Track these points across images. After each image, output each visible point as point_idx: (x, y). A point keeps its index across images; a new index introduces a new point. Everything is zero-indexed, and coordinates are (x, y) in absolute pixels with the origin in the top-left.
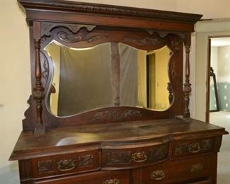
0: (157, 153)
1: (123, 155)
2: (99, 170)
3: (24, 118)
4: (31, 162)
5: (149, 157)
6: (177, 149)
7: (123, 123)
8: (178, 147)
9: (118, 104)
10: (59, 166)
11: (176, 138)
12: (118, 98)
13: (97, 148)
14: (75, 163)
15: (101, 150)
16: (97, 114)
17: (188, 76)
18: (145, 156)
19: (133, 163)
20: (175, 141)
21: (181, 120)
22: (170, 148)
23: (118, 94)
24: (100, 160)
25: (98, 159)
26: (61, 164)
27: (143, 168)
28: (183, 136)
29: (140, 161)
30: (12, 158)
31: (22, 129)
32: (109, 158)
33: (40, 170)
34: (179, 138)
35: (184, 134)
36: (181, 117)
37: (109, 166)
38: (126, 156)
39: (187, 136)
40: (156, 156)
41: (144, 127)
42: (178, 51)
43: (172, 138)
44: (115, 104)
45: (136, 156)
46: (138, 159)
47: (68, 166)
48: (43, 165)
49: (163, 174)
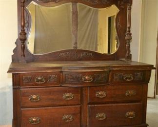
0: (100, 78)
1: (76, 77)
2: (61, 86)
3: (13, 54)
4: (19, 76)
5: (94, 80)
6: (115, 77)
8: (116, 75)
9: (76, 48)
10: (36, 80)
11: (114, 69)
12: (76, 43)
13: (59, 70)
14: (45, 79)
15: (62, 72)
17: (129, 28)
18: (91, 79)
19: (83, 83)
20: (114, 71)
21: (123, 61)
22: (110, 76)
23: (76, 40)
24: (61, 79)
26: (37, 79)
27: (90, 87)
29: (87, 81)
30: (9, 72)
31: (11, 61)
32: (67, 78)
33: (24, 81)
37: (67, 84)
38: (78, 78)
40: (99, 80)
41: (93, 63)
42: (123, 9)
43: (111, 69)
44: (74, 47)
45: (85, 78)
47: (41, 81)
48: (27, 78)
49: (105, 94)
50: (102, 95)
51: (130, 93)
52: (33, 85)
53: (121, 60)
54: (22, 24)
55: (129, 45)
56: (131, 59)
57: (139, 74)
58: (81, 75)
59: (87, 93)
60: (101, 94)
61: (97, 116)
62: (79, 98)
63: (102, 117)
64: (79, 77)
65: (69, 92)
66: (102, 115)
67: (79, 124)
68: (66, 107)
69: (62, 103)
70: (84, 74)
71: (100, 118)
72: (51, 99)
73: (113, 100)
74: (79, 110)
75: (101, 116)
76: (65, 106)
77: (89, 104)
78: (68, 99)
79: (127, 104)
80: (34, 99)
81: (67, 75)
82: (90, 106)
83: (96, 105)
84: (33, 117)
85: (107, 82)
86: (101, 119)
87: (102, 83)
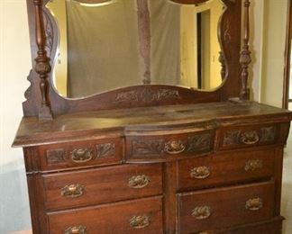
1: (153, 145)
2: (123, 164)
3: (25, 100)
4: (38, 151)
5: (187, 148)
6: (226, 139)
7: (155, 108)
8: (227, 136)
9: (149, 82)
10: (72, 157)
11: (224, 125)
12: (148, 73)
13: (119, 134)
14: (92, 153)
15: (125, 137)
16: (120, 96)
17: (246, 41)
18: (182, 146)
20: (223, 127)
21: (236, 103)
22: (216, 137)
23: (148, 68)
24: (124, 150)
25: (122, 148)
26: (75, 154)
27: (179, 161)
28: (235, 122)
29: (175, 152)
30: (16, 144)
32: (135, 147)
33: (49, 161)
34: (228, 123)
35: (236, 119)
36: (237, 99)
38: (156, 147)
39: (239, 121)
40: (196, 148)
41: (182, 112)
43: (218, 124)
44: (144, 81)
45: (169, 146)
46: (172, 150)
47: (84, 157)
48: (54, 154)
49: (207, 171)
50: (202, 174)
51: (253, 164)
52: (68, 166)
53: (231, 102)
54: (39, 40)
55: (247, 72)
57: (268, 129)
58: (162, 140)
59: (174, 173)
60: (200, 171)
61: (195, 213)
62: (161, 183)
63: (204, 214)
64: (158, 145)
65: (140, 173)
66: (203, 209)
67: (162, 230)
68: (136, 200)
69: (126, 196)
70: (167, 138)
71: (200, 214)
72: (106, 189)
73: (222, 181)
74: (161, 204)
75: (202, 211)
76: (133, 199)
77: (179, 191)
78: (139, 186)
79: (247, 186)
80: (71, 193)
81: (134, 143)
82: (180, 195)
83: (191, 194)
84: (73, 226)
85: (212, 148)
86: (202, 217)
87: (201, 152)
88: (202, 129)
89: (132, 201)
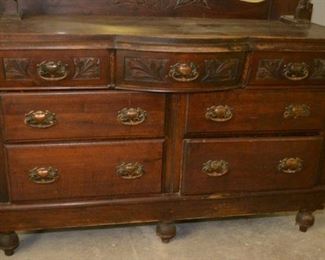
0: (219, 70)
1: (153, 65)
2: (110, 89)
6: (261, 70)
8: (263, 65)
10: (40, 71)
11: (260, 47)
13: (106, 46)
14: (67, 68)
15: (115, 50)
18: (195, 72)
19: (171, 82)
20: (259, 51)
22: (247, 65)
24: (112, 69)
25: (109, 67)
26: (44, 68)
27: (191, 93)
29: (184, 79)
32: (128, 68)
34: (266, 47)
35: (278, 41)
37: (127, 83)
38: (159, 68)
39: (284, 45)
40: (217, 77)
43: (251, 46)
45: (177, 69)
46: (181, 76)
47: (55, 73)
48: (14, 64)
49: (229, 113)
50: (221, 115)
51: (295, 110)
52: (35, 85)
56: (310, 18)
58: (166, 60)
59: (184, 109)
60: (219, 111)
61: (206, 168)
62: (162, 122)
63: (219, 170)
64: (161, 67)
65: (134, 105)
66: (219, 164)
67: (160, 185)
68: (126, 142)
69: (113, 134)
70: (175, 58)
71: (213, 171)
72: (86, 122)
73: (249, 128)
74: (161, 150)
75: (216, 166)
76: (124, 139)
77: (186, 136)
78: (132, 123)
79: (283, 139)
80: (39, 121)
81: (127, 60)
82: (188, 141)
83: (204, 141)
84: (40, 166)
85: (239, 80)
86: (215, 174)
87: (224, 84)
88: (226, 50)
89: (122, 142)
